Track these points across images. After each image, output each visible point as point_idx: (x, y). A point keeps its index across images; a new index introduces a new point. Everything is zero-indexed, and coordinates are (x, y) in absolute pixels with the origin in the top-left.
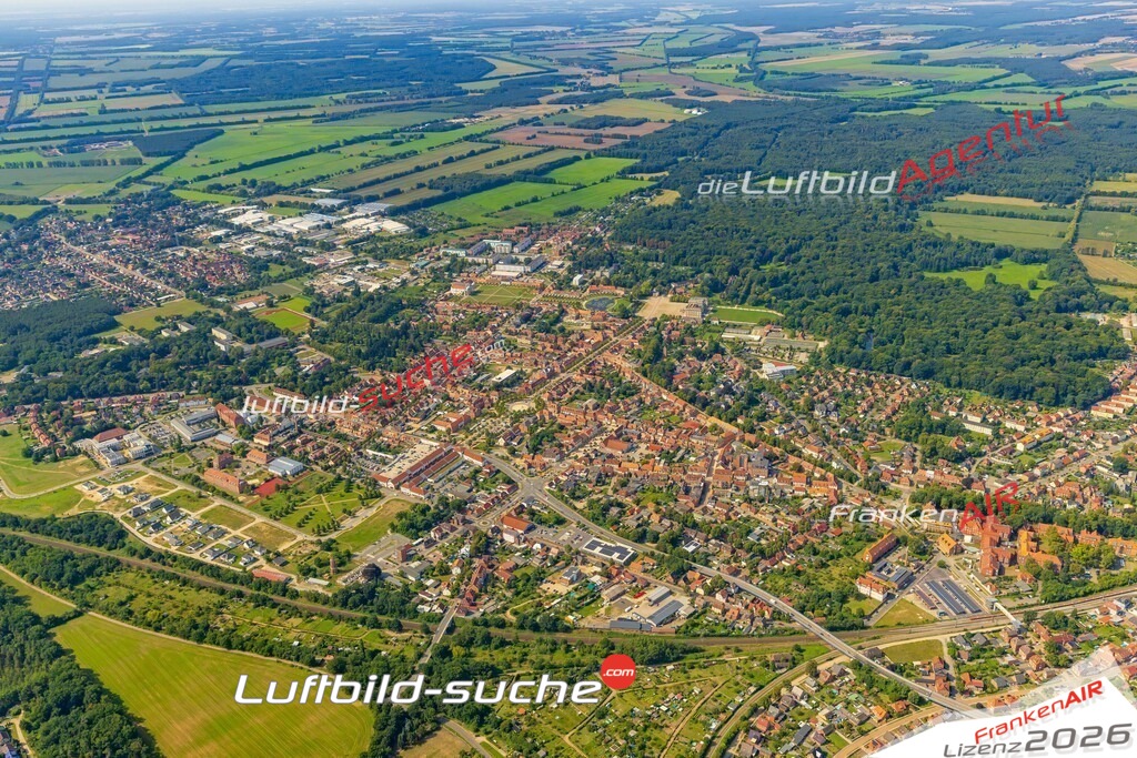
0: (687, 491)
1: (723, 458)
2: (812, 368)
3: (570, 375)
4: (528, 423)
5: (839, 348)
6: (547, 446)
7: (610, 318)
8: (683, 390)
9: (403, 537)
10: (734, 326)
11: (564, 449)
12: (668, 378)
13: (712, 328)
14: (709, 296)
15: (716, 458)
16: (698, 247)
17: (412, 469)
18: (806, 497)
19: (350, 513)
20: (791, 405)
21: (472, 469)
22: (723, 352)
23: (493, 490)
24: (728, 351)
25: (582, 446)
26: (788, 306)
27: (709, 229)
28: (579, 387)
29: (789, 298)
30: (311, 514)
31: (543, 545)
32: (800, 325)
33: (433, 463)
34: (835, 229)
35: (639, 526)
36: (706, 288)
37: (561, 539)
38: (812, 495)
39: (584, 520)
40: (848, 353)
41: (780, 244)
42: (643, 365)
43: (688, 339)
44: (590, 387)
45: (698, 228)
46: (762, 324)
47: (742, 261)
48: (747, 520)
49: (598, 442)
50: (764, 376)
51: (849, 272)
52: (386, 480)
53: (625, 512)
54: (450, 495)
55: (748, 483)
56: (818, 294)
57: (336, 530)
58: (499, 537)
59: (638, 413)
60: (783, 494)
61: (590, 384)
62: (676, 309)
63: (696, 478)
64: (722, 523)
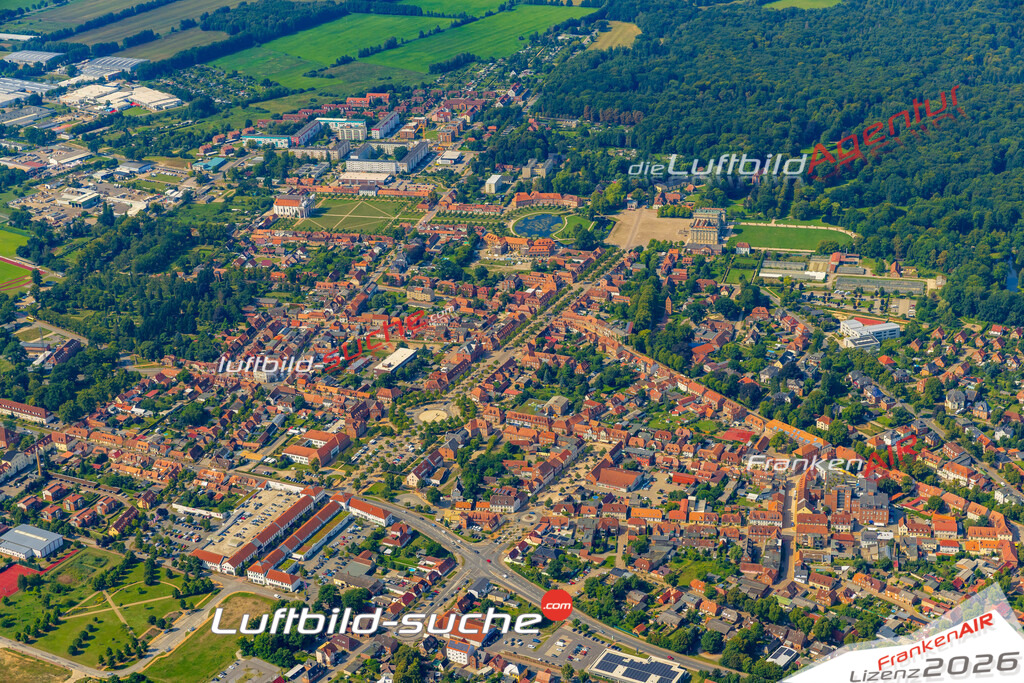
0: (755, 556)
1: (807, 493)
2: (925, 326)
3: (511, 354)
4: (453, 444)
5: (969, 290)
6: (494, 485)
7: (561, 250)
8: (713, 374)
9: (265, 665)
10: (778, 257)
11: (526, 489)
12: (683, 352)
13: (743, 261)
14: (724, 205)
15: (793, 493)
16: (691, 119)
17: (262, 536)
18: (960, 557)
19: (162, 624)
20: (904, 392)
21: (368, 533)
22: (766, 303)
23: (413, 569)
24: (777, 300)
25: (554, 482)
26: (863, 218)
27: (703, 88)
28: (529, 375)
29: (862, 204)
30: (92, 629)
31: (521, 668)
32: (890, 250)
33: (298, 524)
34: (916, 81)
35: (683, 623)
36: (717, 191)
37: (549, 653)
38: (973, 553)
39: (585, 619)
40: (984, 297)
41: (829, 111)
42: (635, 331)
43: (704, 283)
44: (549, 374)
45: (685, 86)
46: (825, 251)
47: (770, 141)
48: (869, 602)
49: (582, 473)
50: (846, 344)
51: (957, 155)
52: (218, 559)
53: (653, 599)
54: (338, 582)
55: (858, 535)
56: (910, 195)
57: (141, 657)
58: (439, 655)
59: (641, 417)
60: (922, 554)
61: (550, 368)
62: (672, 230)
63: (768, 531)
64: (827, 611)
